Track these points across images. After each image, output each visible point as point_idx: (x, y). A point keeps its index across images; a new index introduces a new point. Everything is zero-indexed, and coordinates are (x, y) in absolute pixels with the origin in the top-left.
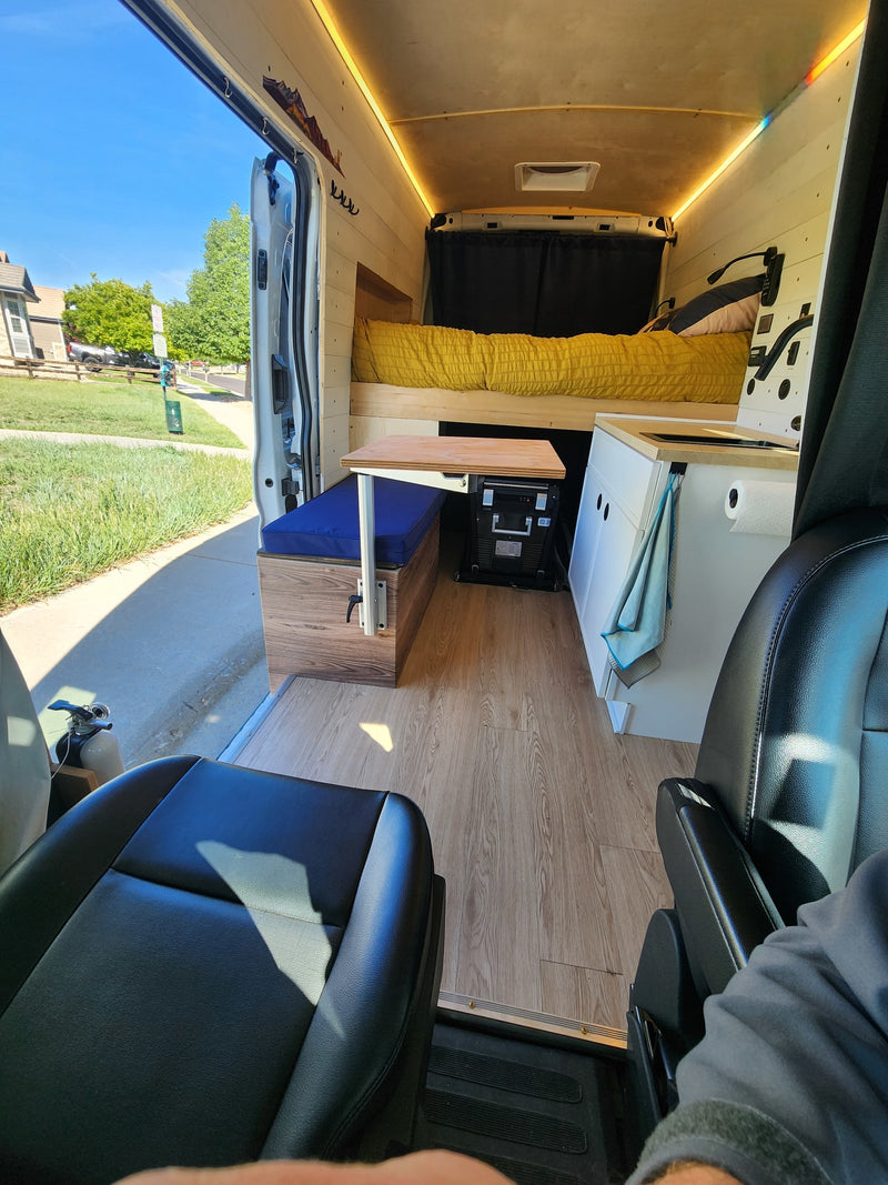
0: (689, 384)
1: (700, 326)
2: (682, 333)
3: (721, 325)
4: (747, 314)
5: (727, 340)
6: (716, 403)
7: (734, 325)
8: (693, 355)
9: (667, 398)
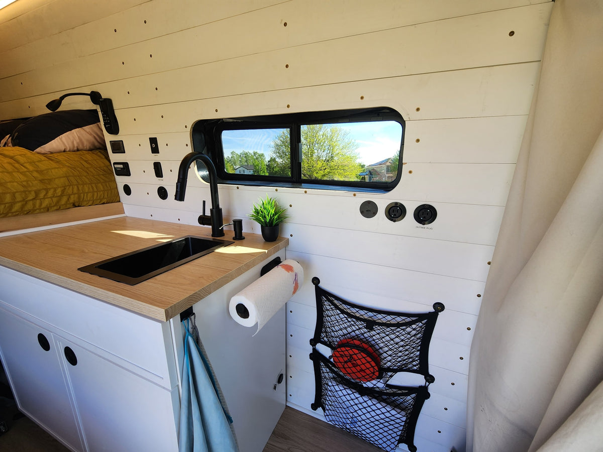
0: (73, 194)
1: (55, 144)
2: (38, 150)
3: (76, 145)
4: (94, 137)
5: (89, 156)
6: (104, 203)
7: (87, 145)
8: (64, 169)
9: (55, 208)
